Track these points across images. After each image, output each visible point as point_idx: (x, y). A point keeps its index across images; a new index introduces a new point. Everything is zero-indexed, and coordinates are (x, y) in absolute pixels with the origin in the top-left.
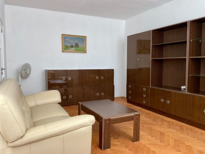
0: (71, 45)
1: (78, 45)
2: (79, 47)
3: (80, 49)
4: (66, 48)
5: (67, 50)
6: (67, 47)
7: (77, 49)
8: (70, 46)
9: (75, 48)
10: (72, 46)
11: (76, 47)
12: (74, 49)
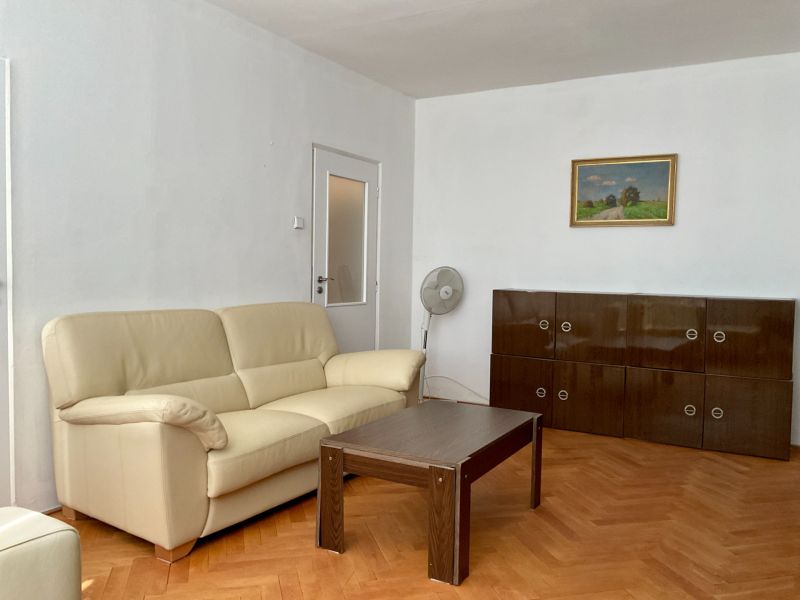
0: (608, 199)
1: (637, 194)
2: (643, 204)
3: (647, 210)
4: (588, 209)
5: (591, 217)
6: (590, 204)
7: (630, 209)
8: (602, 201)
9: (621, 207)
10: (611, 202)
11: (627, 202)
12: (618, 210)
